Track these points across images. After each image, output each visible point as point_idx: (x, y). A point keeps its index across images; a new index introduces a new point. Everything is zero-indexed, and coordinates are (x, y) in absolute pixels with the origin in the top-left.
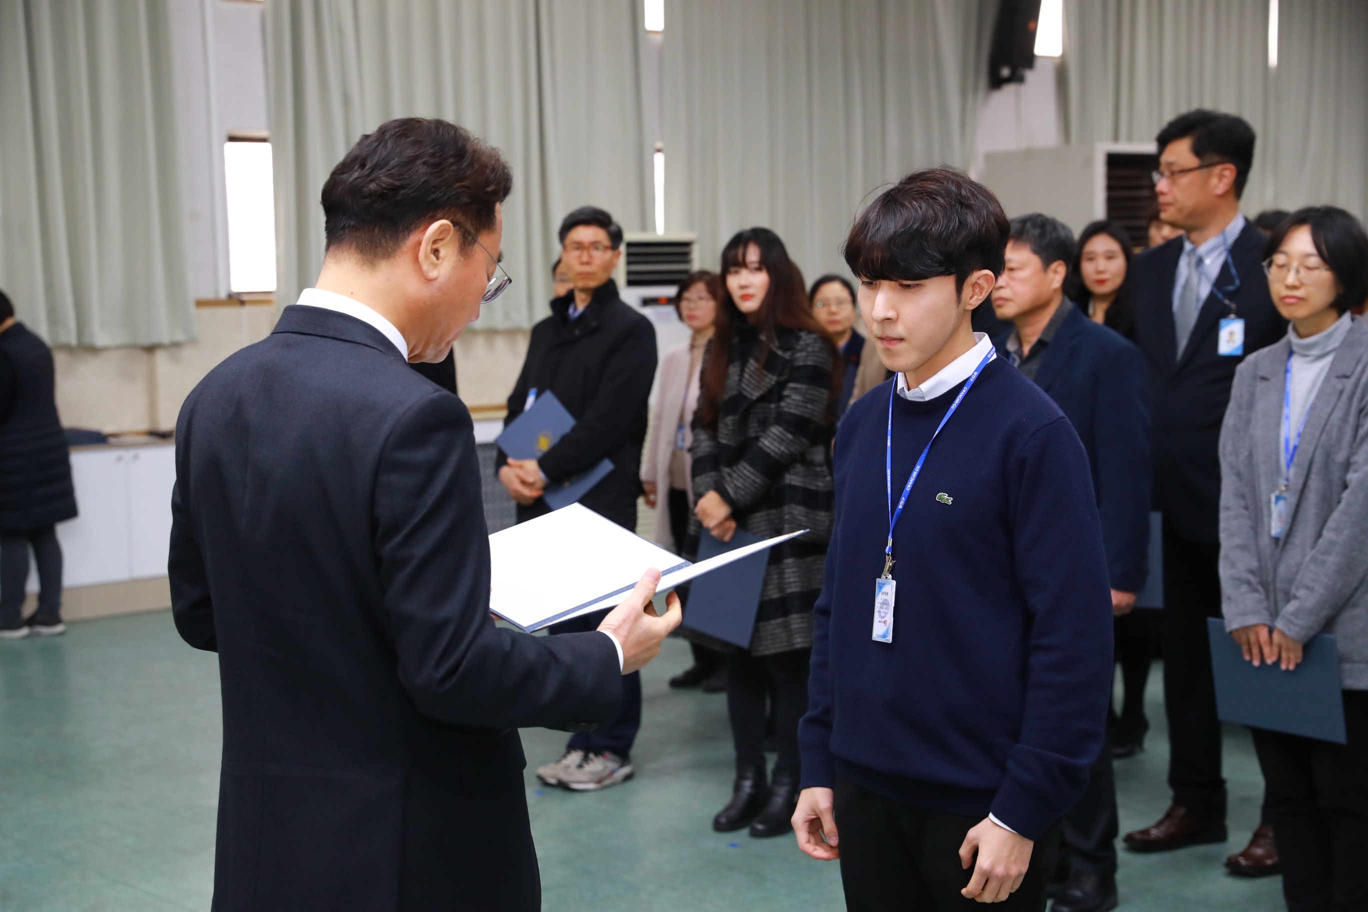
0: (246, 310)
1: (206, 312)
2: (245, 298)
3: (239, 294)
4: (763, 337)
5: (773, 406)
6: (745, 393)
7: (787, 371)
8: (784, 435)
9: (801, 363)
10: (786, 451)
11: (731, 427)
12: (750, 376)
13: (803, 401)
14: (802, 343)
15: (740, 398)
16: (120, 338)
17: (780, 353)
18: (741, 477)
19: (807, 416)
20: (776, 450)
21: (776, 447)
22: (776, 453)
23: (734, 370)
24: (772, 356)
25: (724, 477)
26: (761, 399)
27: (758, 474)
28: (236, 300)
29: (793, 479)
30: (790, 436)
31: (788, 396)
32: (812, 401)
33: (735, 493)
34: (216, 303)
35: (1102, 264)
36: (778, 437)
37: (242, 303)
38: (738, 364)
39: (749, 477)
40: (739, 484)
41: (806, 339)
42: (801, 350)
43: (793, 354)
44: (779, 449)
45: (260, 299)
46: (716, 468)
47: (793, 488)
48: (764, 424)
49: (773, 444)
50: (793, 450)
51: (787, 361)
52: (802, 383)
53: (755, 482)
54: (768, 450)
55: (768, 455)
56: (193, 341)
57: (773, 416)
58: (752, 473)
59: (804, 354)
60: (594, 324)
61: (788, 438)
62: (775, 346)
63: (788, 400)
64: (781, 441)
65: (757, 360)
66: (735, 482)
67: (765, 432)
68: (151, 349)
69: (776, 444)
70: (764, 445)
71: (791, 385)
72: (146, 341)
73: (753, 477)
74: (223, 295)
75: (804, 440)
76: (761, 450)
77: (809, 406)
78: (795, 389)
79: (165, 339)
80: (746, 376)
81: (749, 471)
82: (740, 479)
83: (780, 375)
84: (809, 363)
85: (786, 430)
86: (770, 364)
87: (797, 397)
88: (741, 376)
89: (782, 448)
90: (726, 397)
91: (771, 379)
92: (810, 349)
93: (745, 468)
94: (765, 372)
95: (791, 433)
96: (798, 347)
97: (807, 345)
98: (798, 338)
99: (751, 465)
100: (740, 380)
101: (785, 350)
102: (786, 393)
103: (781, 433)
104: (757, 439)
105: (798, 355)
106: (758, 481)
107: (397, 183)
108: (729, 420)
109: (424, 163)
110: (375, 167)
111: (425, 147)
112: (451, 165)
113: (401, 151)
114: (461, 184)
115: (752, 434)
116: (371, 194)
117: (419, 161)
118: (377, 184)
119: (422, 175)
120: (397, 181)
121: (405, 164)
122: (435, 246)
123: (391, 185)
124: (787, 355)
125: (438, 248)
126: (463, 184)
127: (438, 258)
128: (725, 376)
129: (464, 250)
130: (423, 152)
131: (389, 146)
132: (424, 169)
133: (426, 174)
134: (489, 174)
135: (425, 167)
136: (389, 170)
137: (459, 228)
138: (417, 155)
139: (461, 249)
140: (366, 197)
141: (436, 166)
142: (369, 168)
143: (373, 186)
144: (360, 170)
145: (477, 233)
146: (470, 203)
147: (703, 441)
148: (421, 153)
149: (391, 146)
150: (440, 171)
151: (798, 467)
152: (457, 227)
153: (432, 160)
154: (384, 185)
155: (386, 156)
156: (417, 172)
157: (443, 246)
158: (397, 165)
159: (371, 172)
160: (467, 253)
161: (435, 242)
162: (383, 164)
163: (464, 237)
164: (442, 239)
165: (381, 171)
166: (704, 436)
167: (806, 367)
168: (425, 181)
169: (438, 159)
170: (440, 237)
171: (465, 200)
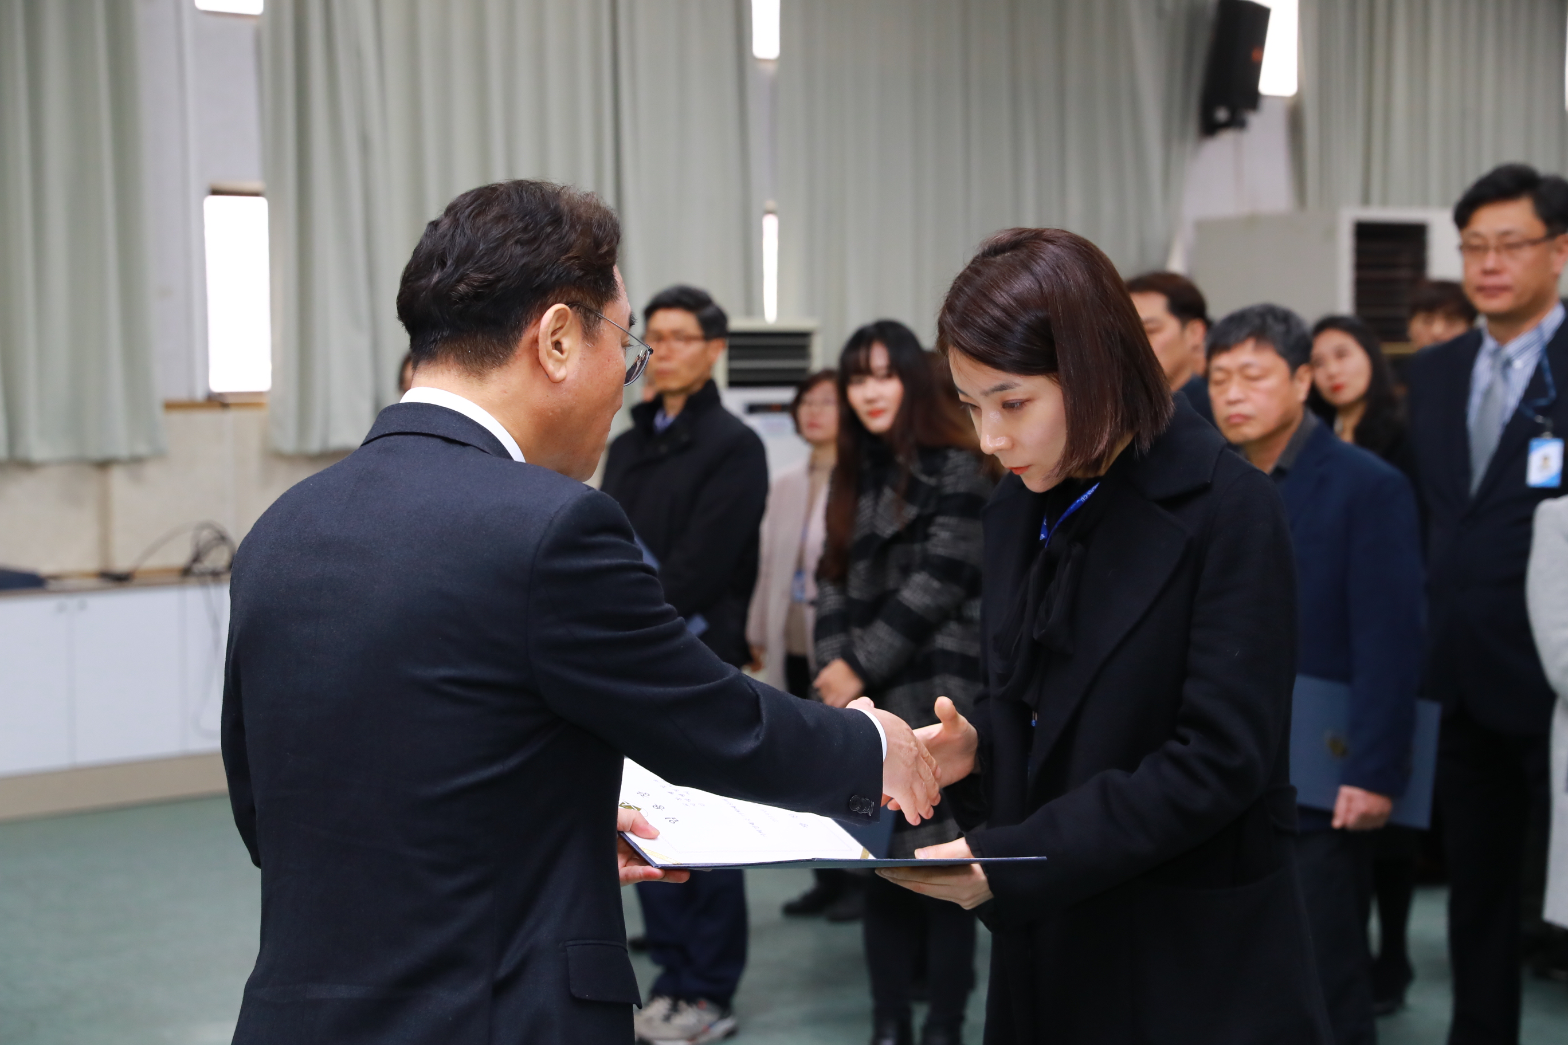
0: (230, 415)
1: (176, 416)
2: (228, 400)
3: (221, 395)
4: (901, 460)
5: (917, 547)
6: (878, 532)
7: (933, 501)
8: (929, 583)
9: (949, 491)
10: (932, 605)
11: (862, 576)
12: (885, 509)
13: (953, 539)
14: (950, 463)
15: (873, 536)
16: (65, 450)
17: (924, 478)
19: (958, 557)
20: (919, 603)
21: (919, 599)
22: (918, 607)
23: (866, 503)
24: (914, 482)
25: (852, 642)
26: (897, 538)
27: (895, 635)
28: (217, 402)
29: (946, 641)
30: (936, 584)
31: (935, 535)
32: (963, 539)
33: (867, 661)
34: (191, 406)
36: (921, 585)
37: (225, 406)
38: (870, 495)
39: (883, 640)
40: (870, 648)
41: (957, 459)
42: (949, 474)
43: (939, 479)
44: (923, 601)
45: (248, 402)
46: (846, 629)
47: (945, 653)
48: (906, 571)
49: (915, 596)
50: (940, 602)
51: (932, 489)
52: (952, 516)
53: (892, 646)
54: (908, 603)
55: (909, 609)
56: (159, 455)
57: (918, 559)
58: (889, 634)
59: (953, 478)
60: (685, 437)
61: (933, 586)
62: (915, 468)
63: (934, 540)
64: (926, 589)
65: (895, 489)
66: (866, 645)
67: (906, 581)
68: (104, 465)
69: (920, 596)
70: (905, 598)
71: (940, 519)
72: (98, 454)
73: (890, 640)
74: (200, 395)
75: (957, 591)
76: (900, 604)
77: (962, 545)
78: (943, 525)
79: (123, 452)
80: (880, 510)
81: (885, 631)
82: (874, 642)
83: (922, 507)
84: (961, 489)
85: (933, 576)
86: (911, 492)
87: (944, 535)
89: (927, 600)
90: (856, 537)
91: (911, 512)
92: (961, 471)
93: (879, 627)
94: (904, 503)
95: (939, 579)
96: (945, 470)
97: (957, 466)
98: (945, 458)
99: (890, 624)
100: (874, 516)
101: (930, 474)
102: (933, 529)
103: (925, 580)
104: (896, 591)
105: (946, 480)
106: (894, 643)
107: (491, 277)
108: (861, 567)
109: (517, 242)
110: (460, 262)
111: (512, 221)
112: (549, 235)
113: (485, 234)
114: (567, 256)
115: (891, 584)
116: (462, 298)
117: (510, 243)
118: (466, 284)
119: (518, 259)
120: (489, 274)
121: (495, 249)
122: (555, 338)
123: (485, 280)
124: (932, 481)
125: (559, 339)
126: (570, 255)
127: (562, 352)
128: (855, 510)
129: (589, 333)
130: (512, 229)
131: (468, 232)
132: (518, 250)
133: (523, 255)
134: (598, 232)
135: (519, 247)
136: (476, 263)
137: (578, 309)
138: (505, 235)
139: (586, 333)
140: (456, 303)
141: (532, 241)
142: (450, 266)
143: (462, 288)
144: (439, 270)
145: (599, 308)
146: (584, 275)
147: (830, 595)
148: (511, 230)
149: (470, 231)
150: (539, 247)
151: (954, 626)
152: (575, 308)
153: (526, 236)
154: (475, 284)
155: (468, 245)
156: (511, 256)
157: (564, 335)
158: (485, 254)
159: (454, 269)
160: (594, 336)
161: (554, 333)
162: (466, 256)
163: (586, 318)
164: (561, 328)
165: (466, 267)
166: (829, 589)
167: (956, 495)
168: (524, 265)
169: (531, 233)
170: (558, 326)
171: (578, 273)
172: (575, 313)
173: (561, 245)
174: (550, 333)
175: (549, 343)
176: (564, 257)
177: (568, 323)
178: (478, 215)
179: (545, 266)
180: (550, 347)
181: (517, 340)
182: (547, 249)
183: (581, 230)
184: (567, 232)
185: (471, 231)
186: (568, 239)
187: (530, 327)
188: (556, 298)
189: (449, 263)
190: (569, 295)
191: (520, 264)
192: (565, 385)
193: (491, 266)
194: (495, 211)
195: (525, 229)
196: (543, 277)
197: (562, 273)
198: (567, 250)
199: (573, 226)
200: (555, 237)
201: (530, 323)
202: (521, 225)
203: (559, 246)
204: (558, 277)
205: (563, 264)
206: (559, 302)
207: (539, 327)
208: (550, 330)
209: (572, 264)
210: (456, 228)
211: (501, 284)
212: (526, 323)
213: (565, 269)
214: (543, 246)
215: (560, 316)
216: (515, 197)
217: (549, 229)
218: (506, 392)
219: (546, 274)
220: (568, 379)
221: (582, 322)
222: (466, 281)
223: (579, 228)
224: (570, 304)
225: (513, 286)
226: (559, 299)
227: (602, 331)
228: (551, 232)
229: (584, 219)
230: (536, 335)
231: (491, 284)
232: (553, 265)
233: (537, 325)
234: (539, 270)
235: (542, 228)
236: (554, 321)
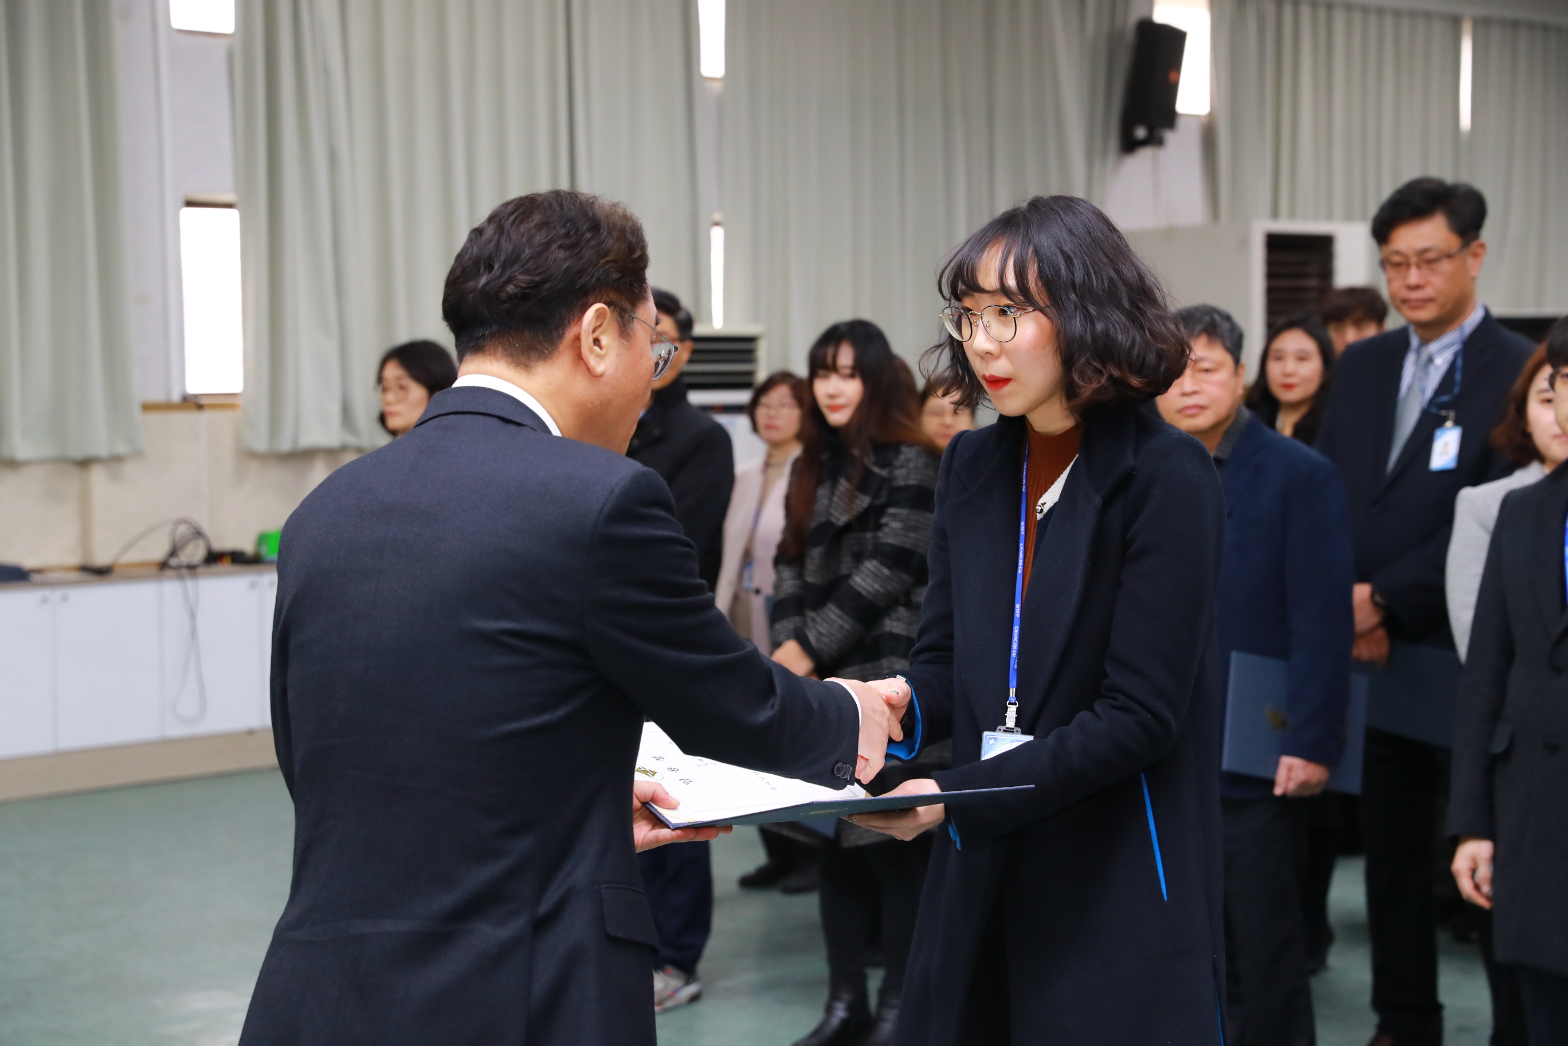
0: (205, 416)
1: (154, 417)
2: (204, 401)
3: (196, 396)
4: (856, 452)
5: (869, 535)
6: (833, 520)
7: (884, 493)
8: (879, 570)
9: (901, 483)
10: (882, 590)
11: (817, 562)
12: (840, 498)
13: (903, 529)
14: (902, 457)
15: (828, 525)
16: (47, 450)
17: (876, 470)
18: (825, 621)
19: (908, 546)
20: (869, 589)
21: (869, 584)
22: (869, 592)
23: (823, 492)
24: (867, 473)
25: (805, 623)
26: (848, 527)
27: (846, 617)
28: (193, 403)
29: (895, 625)
30: (886, 571)
31: (886, 525)
32: (915, 529)
33: (818, 640)
34: (167, 407)
35: (1291, 365)
36: (871, 572)
37: (200, 407)
38: (828, 485)
39: (834, 621)
40: (821, 629)
41: (908, 453)
42: (901, 467)
43: (891, 472)
44: (873, 587)
45: (223, 403)
46: (800, 612)
47: (894, 637)
48: (858, 558)
49: (865, 581)
50: (889, 588)
51: (884, 480)
52: (903, 507)
53: (842, 627)
54: (858, 588)
55: (859, 594)
56: (138, 454)
57: (870, 547)
58: (839, 617)
59: (904, 471)
60: (656, 432)
61: (883, 573)
62: (869, 461)
63: (886, 529)
64: (876, 576)
65: (849, 479)
66: (818, 627)
67: (857, 567)
68: (85, 463)
69: (870, 581)
70: (856, 582)
71: (891, 510)
72: (77, 452)
73: (840, 622)
74: (176, 397)
75: (905, 576)
76: (851, 589)
77: (912, 535)
78: (894, 515)
79: (102, 450)
80: (836, 499)
81: (835, 614)
82: (824, 624)
83: (875, 497)
84: (912, 482)
85: (882, 563)
86: (865, 483)
87: (896, 525)
88: (831, 499)
89: (877, 586)
90: (813, 524)
91: (864, 502)
92: (911, 465)
93: (830, 610)
94: (857, 493)
95: (887, 567)
96: (897, 463)
97: (909, 460)
98: (898, 452)
99: (840, 607)
100: (829, 505)
101: (882, 466)
102: (884, 520)
103: (875, 567)
104: (849, 576)
105: (898, 473)
106: (847, 626)
107: (537, 279)
108: (816, 553)
109: (560, 247)
110: (505, 266)
111: (555, 228)
112: (589, 241)
113: (530, 240)
114: (606, 259)
115: (844, 570)
116: (510, 298)
117: (554, 247)
118: (515, 285)
119: (562, 262)
120: (536, 276)
121: (540, 254)
122: (596, 335)
123: (531, 282)
124: (884, 473)
125: (598, 336)
126: (608, 259)
127: (601, 348)
128: (812, 499)
129: (624, 330)
130: (556, 235)
131: (514, 237)
132: (562, 254)
133: (566, 259)
134: (631, 238)
135: (562, 251)
136: (523, 266)
137: (615, 308)
138: (549, 240)
139: (621, 331)
140: (504, 302)
141: (573, 247)
142: (498, 268)
143: (510, 288)
144: (487, 272)
145: (634, 309)
146: (621, 278)
147: (787, 580)
148: (554, 236)
149: (515, 236)
150: (580, 251)
151: (902, 611)
152: (612, 307)
153: (568, 242)
154: (523, 285)
155: (514, 250)
156: (555, 259)
157: (602, 333)
158: (531, 258)
159: (502, 272)
160: (628, 334)
161: (594, 331)
162: (513, 260)
163: (622, 317)
164: (600, 326)
165: (513, 269)
166: (787, 573)
167: (907, 487)
168: (567, 268)
169: (573, 238)
170: (598, 324)
171: (615, 275)
172: (612, 312)
173: (600, 249)
174: (591, 331)
175: (591, 340)
176: (602, 261)
177: (606, 322)
178: (521, 221)
179: (586, 269)
180: (592, 344)
181: (561, 337)
182: (588, 254)
183: (617, 236)
184: (605, 237)
185: (517, 237)
186: (605, 246)
187: (572, 324)
188: (596, 298)
189: (496, 267)
190: (608, 296)
191: (564, 267)
192: (603, 379)
193: (536, 269)
194: (537, 218)
195: (567, 235)
196: (584, 280)
197: (601, 275)
198: (606, 255)
199: (609, 232)
200: (593, 243)
201: (573, 321)
202: (563, 231)
203: (598, 251)
204: (598, 279)
205: (602, 267)
206: (599, 302)
207: (581, 325)
208: (592, 328)
209: (611, 267)
210: (502, 233)
211: (546, 286)
212: (569, 322)
213: (604, 271)
214: (584, 250)
215: (599, 314)
216: (555, 205)
217: (588, 235)
218: (550, 384)
219: (588, 276)
220: (606, 374)
221: (618, 320)
222: (514, 282)
223: (615, 234)
224: (609, 304)
225: (558, 287)
226: (598, 300)
227: (635, 330)
228: (591, 237)
229: (618, 226)
230: (578, 332)
231: (537, 286)
232: (593, 268)
233: (579, 323)
234: (581, 272)
235: (583, 234)
236: (594, 320)
